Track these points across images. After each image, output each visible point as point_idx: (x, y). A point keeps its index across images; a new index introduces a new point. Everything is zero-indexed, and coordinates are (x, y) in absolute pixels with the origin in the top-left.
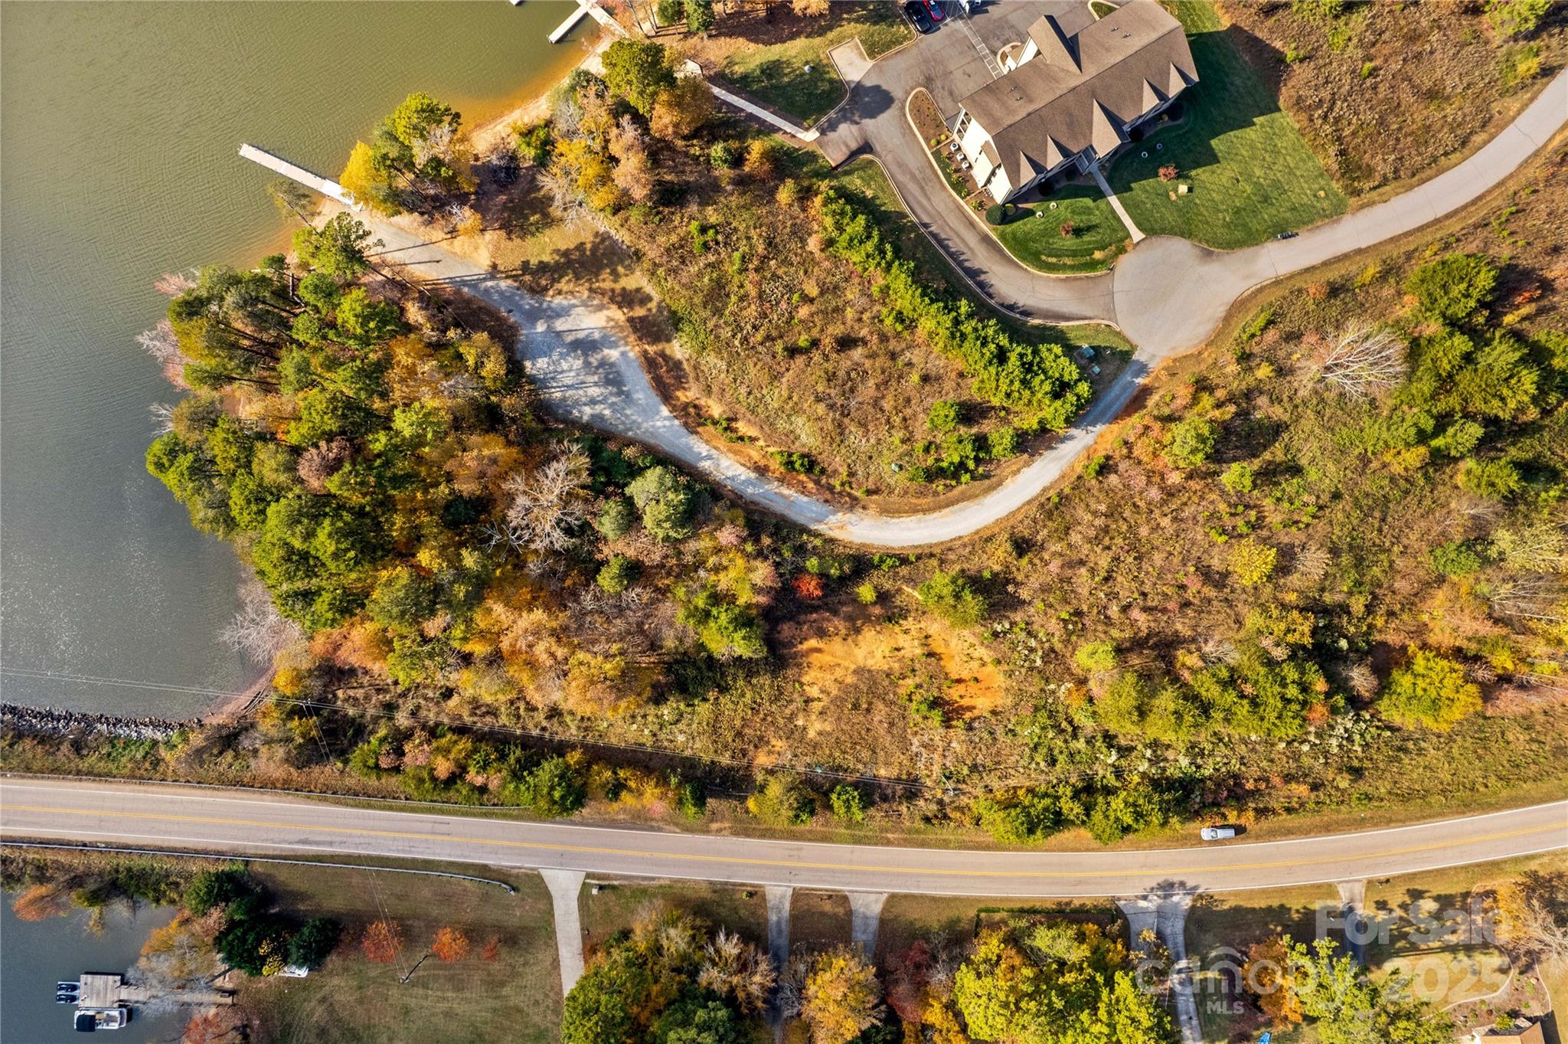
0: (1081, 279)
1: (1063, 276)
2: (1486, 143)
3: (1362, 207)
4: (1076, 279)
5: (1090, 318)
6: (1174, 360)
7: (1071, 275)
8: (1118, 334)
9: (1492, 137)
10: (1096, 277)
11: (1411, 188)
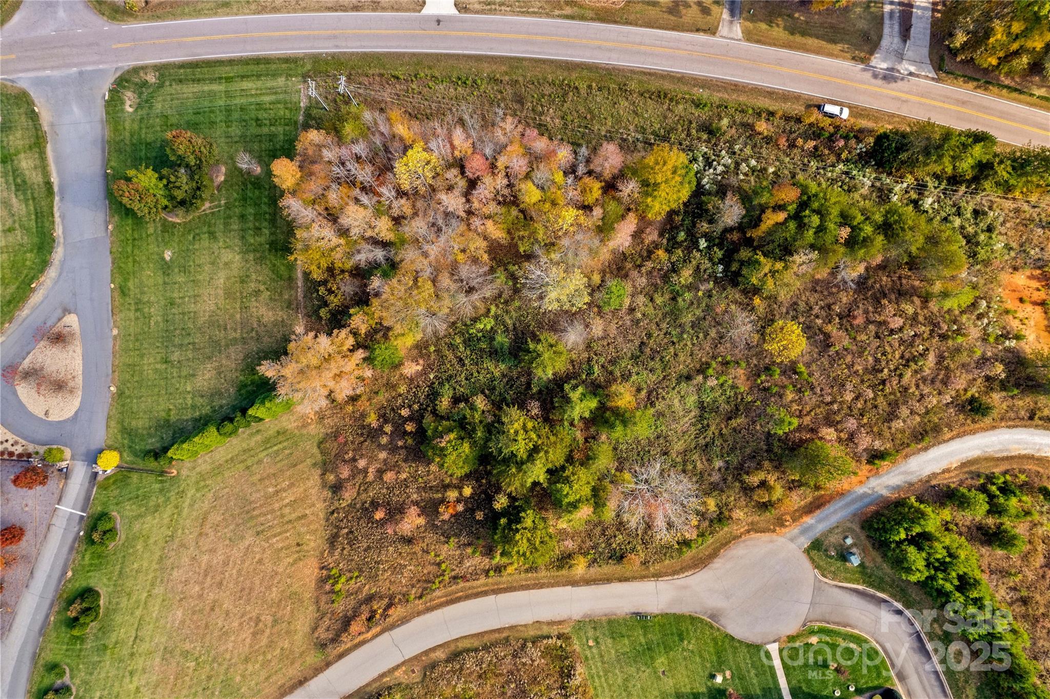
0: (834, 623)
1: (848, 629)
2: (433, 649)
3: (560, 623)
4: (838, 624)
5: (836, 586)
6: (774, 531)
7: (842, 629)
8: (817, 567)
9: (426, 653)
10: (821, 621)
11: (512, 628)
